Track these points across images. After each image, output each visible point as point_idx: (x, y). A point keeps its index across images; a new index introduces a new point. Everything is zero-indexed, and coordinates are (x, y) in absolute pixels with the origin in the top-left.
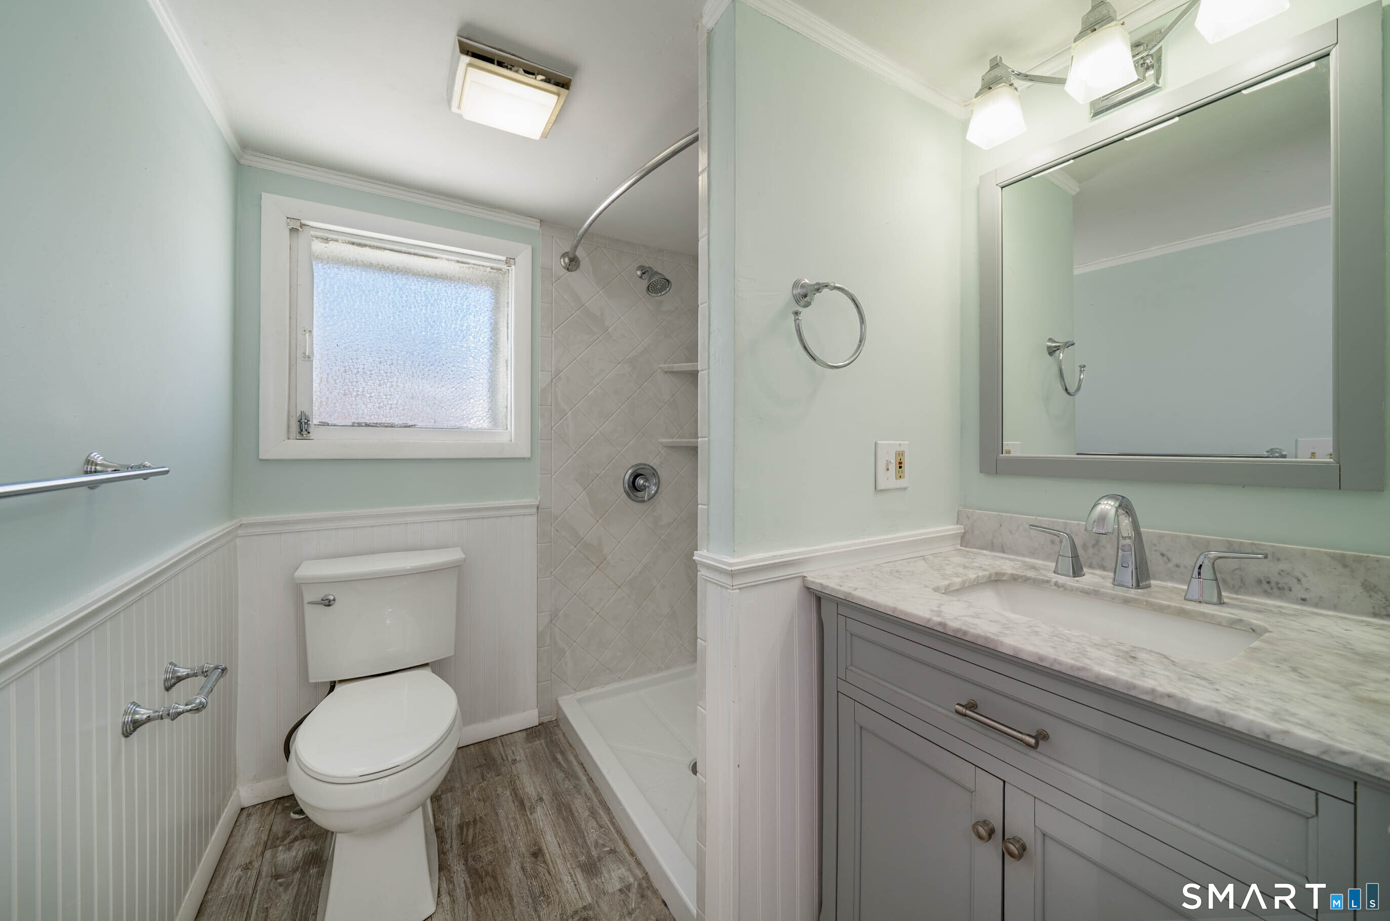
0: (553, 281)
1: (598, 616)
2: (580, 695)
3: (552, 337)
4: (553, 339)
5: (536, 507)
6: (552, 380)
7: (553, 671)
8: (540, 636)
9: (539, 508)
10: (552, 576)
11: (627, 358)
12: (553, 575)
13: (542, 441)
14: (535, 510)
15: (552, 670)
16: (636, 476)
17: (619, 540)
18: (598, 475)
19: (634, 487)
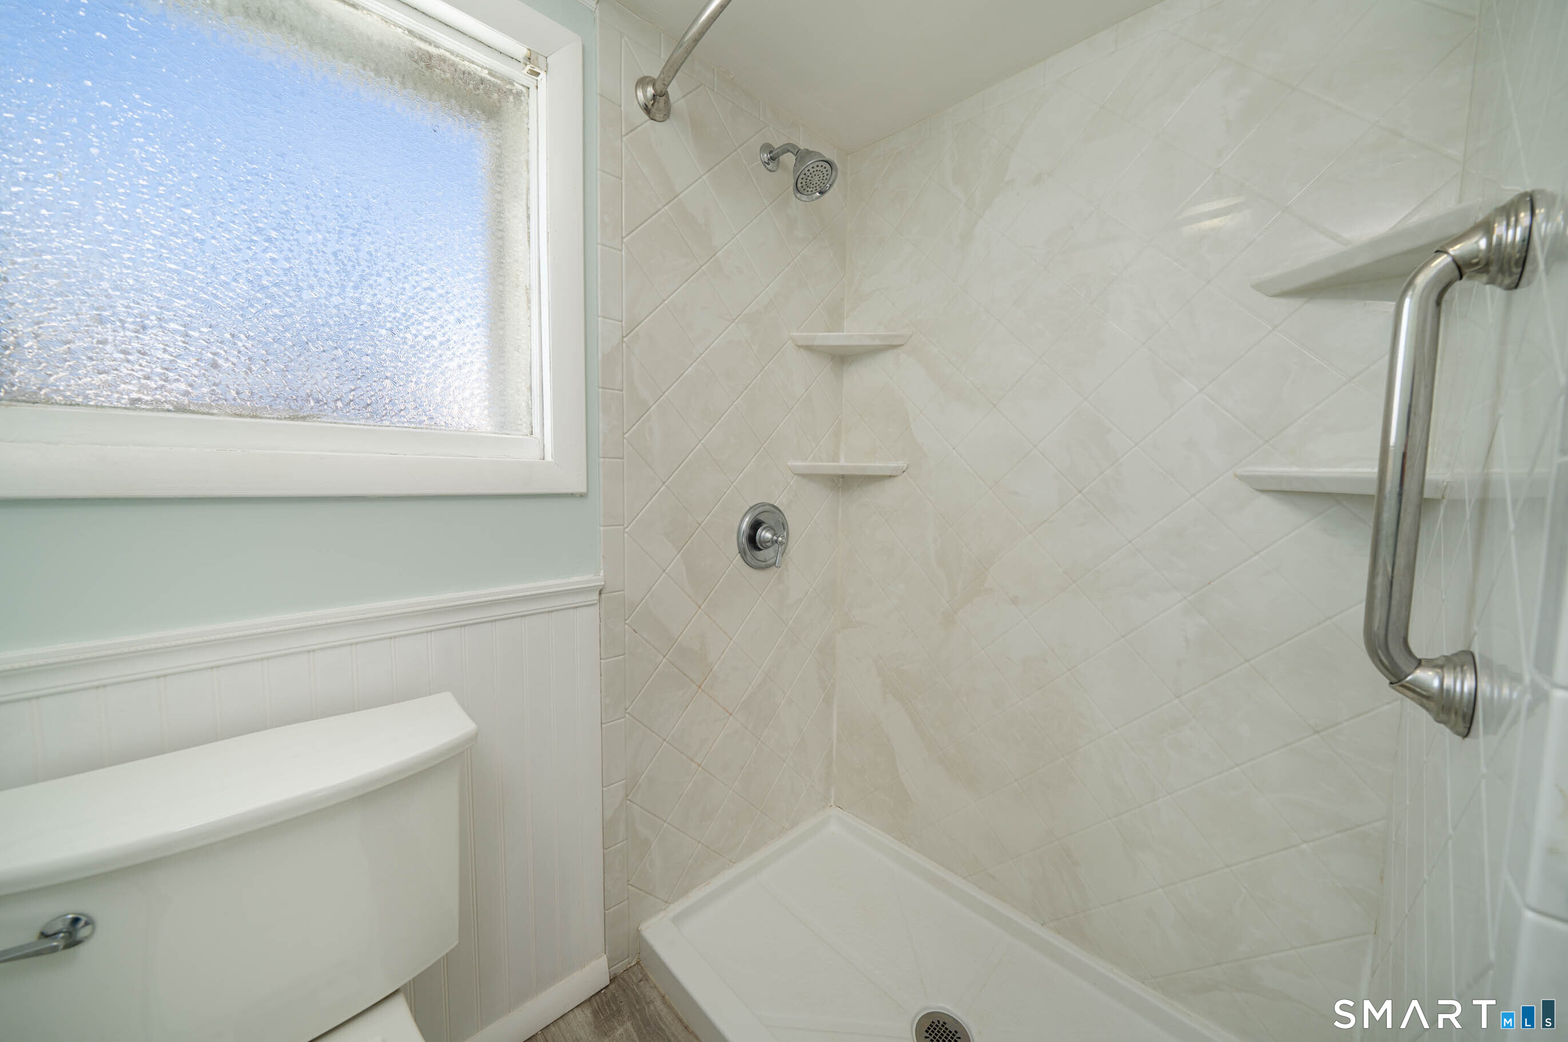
0: (623, 134)
1: (700, 769)
2: (676, 908)
3: (621, 251)
4: (623, 252)
5: (597, 593)
6: (623, 337)
7: (630, 883)
8: (608, 828)
9: (604, 591)
10: (627, 715)
11: (745, 312)
12: (629, 714)
13: (607, 460)
14: (596, 596)
15: (629, 881)
16: (756, 525)
17: (731, 637)
18: (700, 525)
19: (753, 541)
